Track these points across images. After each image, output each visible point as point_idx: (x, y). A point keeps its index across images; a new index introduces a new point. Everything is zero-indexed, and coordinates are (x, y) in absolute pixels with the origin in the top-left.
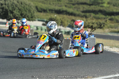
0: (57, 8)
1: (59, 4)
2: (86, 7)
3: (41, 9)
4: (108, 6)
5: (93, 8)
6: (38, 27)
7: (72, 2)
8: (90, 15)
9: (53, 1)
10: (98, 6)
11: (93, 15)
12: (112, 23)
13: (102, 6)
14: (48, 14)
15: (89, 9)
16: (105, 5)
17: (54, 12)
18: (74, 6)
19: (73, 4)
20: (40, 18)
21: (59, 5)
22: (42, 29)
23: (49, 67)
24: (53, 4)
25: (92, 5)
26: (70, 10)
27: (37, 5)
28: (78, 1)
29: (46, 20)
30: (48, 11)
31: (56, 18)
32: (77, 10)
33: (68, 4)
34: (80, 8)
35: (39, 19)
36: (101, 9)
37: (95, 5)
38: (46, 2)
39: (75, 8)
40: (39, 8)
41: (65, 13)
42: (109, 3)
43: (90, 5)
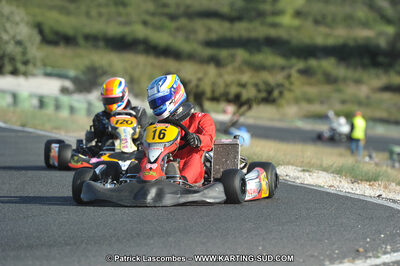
0: (114, 30)
1: (119, 15)
2: (219, 29)
3: (57, 33)
4: (296, 22)
5: (241, 29)
6: (46, 100)
7: (166, 10)
8: (233, 57)
9: (99, 5)
10: (263, 24)
11: (241, 54)
12: (310, 84)
13: (275, 25)
14: (81, 51)
15: (228, 34)
16: (287, 20)
17: (101, 44)
18: (173, 25)
19: (173, 17)
20: (53, 67)
21: (123, 19)
22: (58, 107)
23: (82, 242)
24: (100, 15)
25: (239, 18)
26: (162, 38)
27: (40, 19)
28: (188, 7)
29: (72, 73)
30: (81, 41)
31: (111, 65)
32: (187, 39)
33: (153, 14)
34: (194, 32)
35: (49, 70)
36: (273, 33)
37: (251, 20)
38: (72, 7)
39: (178, 29)
40: (47, 30)
41: (141, 47)
42: (298, 14)
43: (232, 19)
